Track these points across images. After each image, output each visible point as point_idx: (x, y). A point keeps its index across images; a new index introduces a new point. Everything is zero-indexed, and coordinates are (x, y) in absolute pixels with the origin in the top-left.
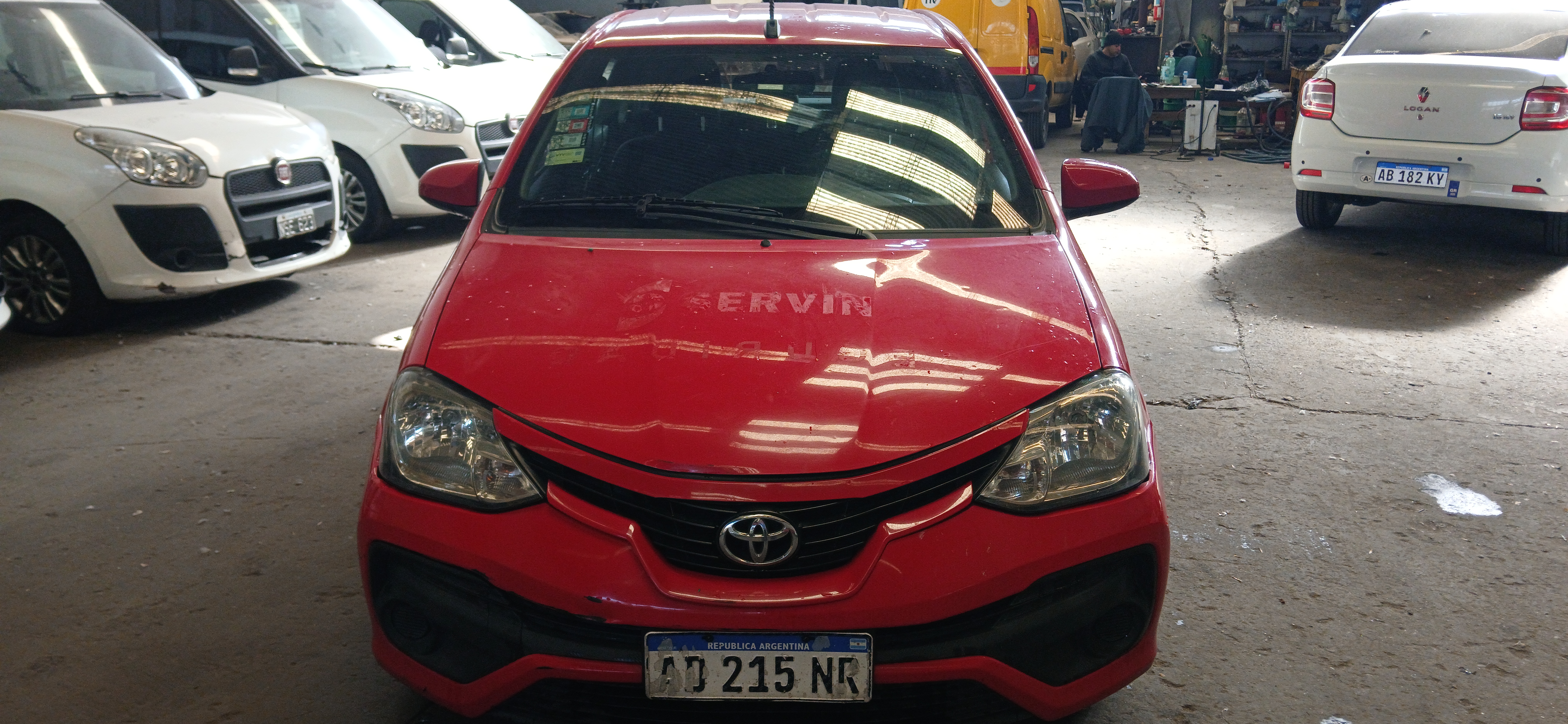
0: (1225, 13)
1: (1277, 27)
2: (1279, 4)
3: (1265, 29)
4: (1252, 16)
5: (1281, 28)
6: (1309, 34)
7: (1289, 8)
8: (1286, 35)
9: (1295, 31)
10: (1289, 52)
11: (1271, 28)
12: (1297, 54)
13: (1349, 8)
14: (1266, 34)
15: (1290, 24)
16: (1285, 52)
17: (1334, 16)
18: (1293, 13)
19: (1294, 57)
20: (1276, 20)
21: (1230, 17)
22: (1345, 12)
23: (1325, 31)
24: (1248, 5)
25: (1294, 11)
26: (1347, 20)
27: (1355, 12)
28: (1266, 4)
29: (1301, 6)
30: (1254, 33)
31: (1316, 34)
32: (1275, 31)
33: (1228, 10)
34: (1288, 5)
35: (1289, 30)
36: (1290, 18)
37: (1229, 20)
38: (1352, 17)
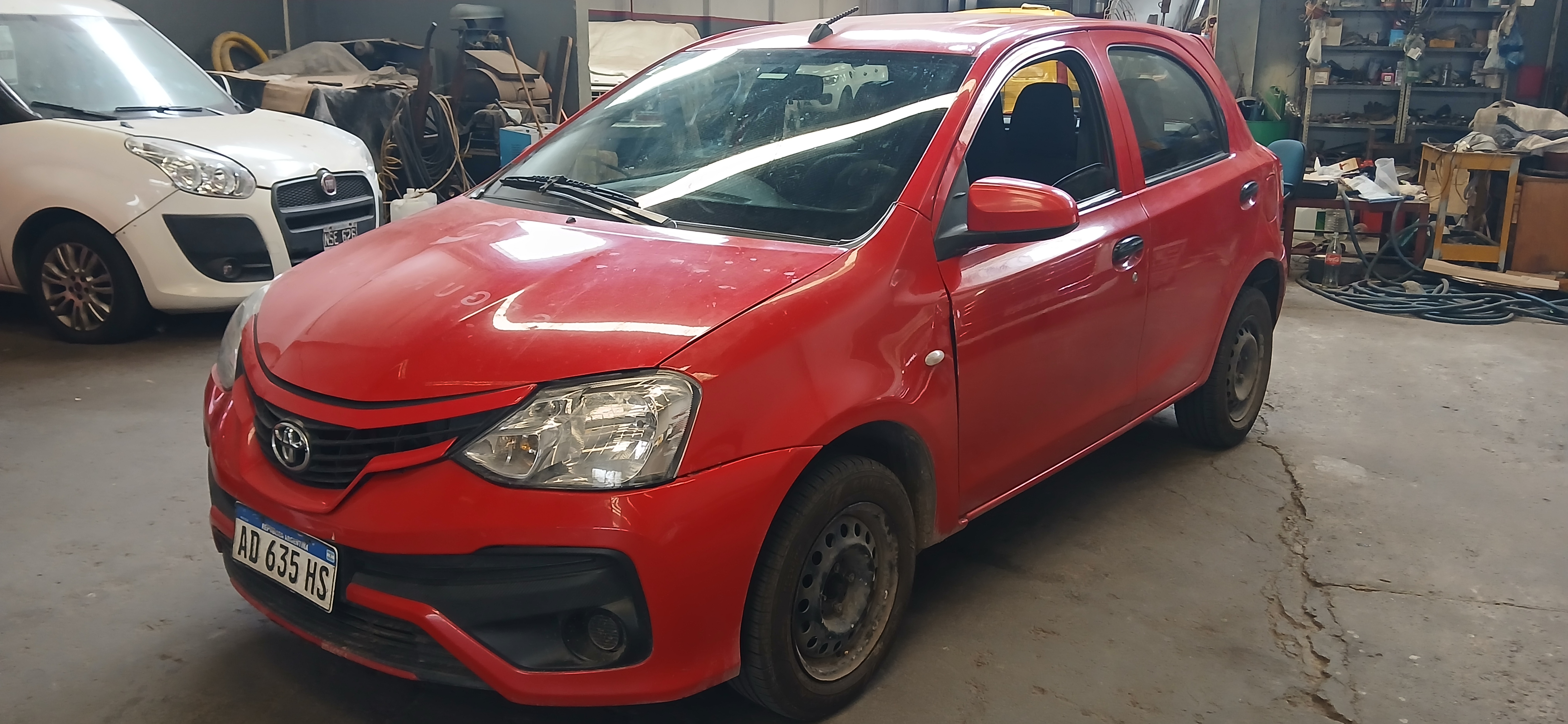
0: (1309, 55)
1: (1388, 78)
2: (1393, 44)
3: (1369, 80)
4: (1347, 62)
5: (1393, 79)
6: (1438, 89)
7: (1408, 50)
8: (1403, 90)
9: (1417, 85)
10: (1406, 117)
11: (1379, 79)
12: (1419, 120)
13: (1504, 51)
14: (1370, 88)
16: (1400, 116)
17: (1476, 63)
18: (1415, 57)
19: (1414, 123)
20: (1386, 68)
21: (1316, 61)
22: (1498, 57)
23: (1463, 85)
24: (1343, 44)
25: (1415, 53)
26: (1499, 69)
27: (1514, 57)
28: (1371, 43)
29: (1427, 46)
30: (1352, 87)
31: (1448, 89)
32: (1384, 83)
33: (1314, 51)
34: (1406, 44)
35: (1408, 85)
36: (1408, 64)
37: (1314, 66)
38: (1509, 65)
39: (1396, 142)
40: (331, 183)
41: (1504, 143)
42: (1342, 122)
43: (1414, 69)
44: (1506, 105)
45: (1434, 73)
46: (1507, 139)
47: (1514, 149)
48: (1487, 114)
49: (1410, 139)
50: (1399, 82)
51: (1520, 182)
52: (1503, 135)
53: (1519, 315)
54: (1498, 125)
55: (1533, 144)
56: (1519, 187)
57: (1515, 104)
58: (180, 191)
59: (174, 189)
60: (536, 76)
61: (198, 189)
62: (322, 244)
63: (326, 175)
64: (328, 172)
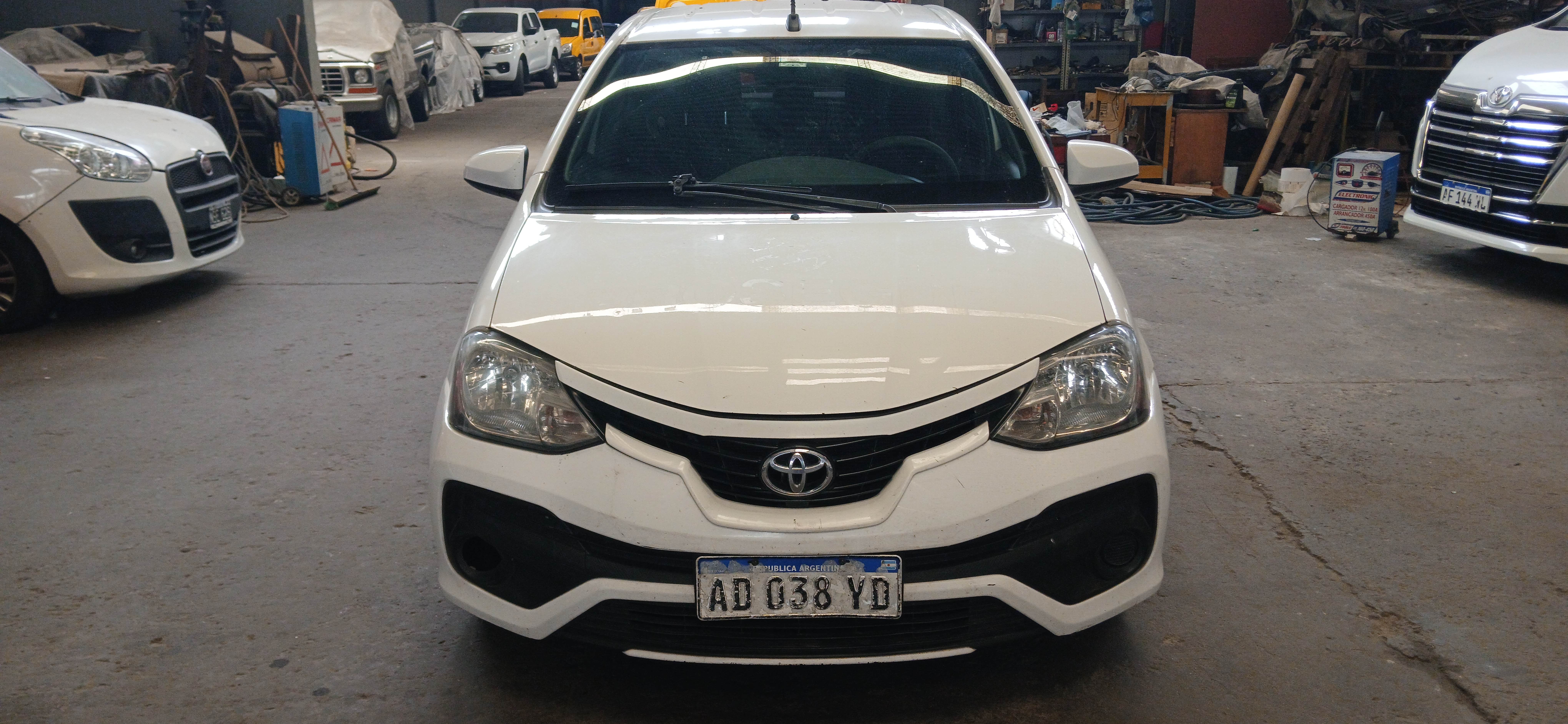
0: (991, 19)
1: (1051, 36)
2: (1053, 8)
3: (1037, 38)
4: (1018, 23)
5: (1056, 38)
6: (1090, 44)
7: (1066, 12)
8: (1064, 46)
9: (1075, 41)
10: (1068, 68)
11: (1045, 37)
12: (1076, 70)
13: (1138, 10)
14: (1039, 45)
15: (1069, 32)
16: (1063, 67)
17: (1116, 22)
18: (1072, 18)
19: (1074, 73)
20: (1050, 28)
21: (997, 24)
22: (1134, 16)
23: (1108, 40)
24: (1017, 9)
25: (1072, 15)
26: (1135, 26)
27: (1146, 16)
28: (1035, 7)
29: (1081, 9)
30: (1024, 45)
31: (1098, 44)
32: (1049, 40)
33: (994, 16)
34: (1065, 7)
35: (1068, 41)
36: (1068, 25)
37: (995, 27)
38: (1142, 22)
39: (1062, 89)
40: (208, 163)
41: (1158, 85)
42: (1019, 74)
43: (1072, 28)
44: (1152, 55)
45: (1085, 31)
46: (1160, 81)
47: (1167, 89)
48: (1139, 61)
49: (1074, 86)
50: (1060, 40)
51: (1174, 114)
52: (1156, 78)
53: (1189, 214)
54: (1150, 71)
55: (1180, 84)
56: (1174, 118)
57: (1158, 53)
58: (86, 178)
59: (79, 176)
60: (273, 56)
61: (99, 175)
62: (208, 222)
63: (203, 156)
64: (203, 154)
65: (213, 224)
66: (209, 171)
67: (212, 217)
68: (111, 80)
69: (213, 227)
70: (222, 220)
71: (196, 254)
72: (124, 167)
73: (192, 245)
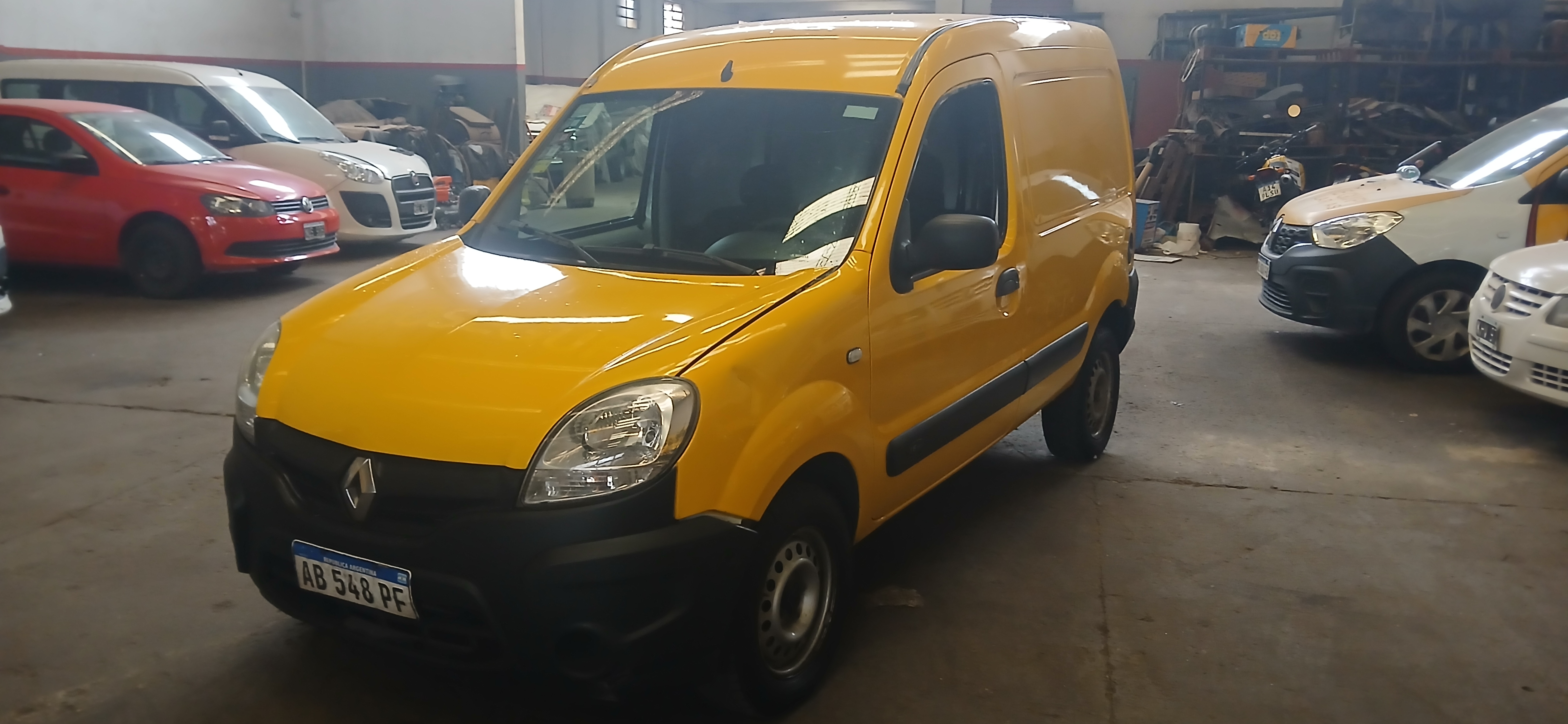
40: (416, 179)
58: (349, 180)
59: (346, 178)
60: (492, 125)
61: (356, 179)
62: (413, 211)
63: (414, 174)
64: (414, 172)
65: (416, 212)
66: (417, 183)
67: (415, 208)
68: (380, 134)
69: (415, 214)
70: (421, 211)
71: (405, 228)
72: (371, 175)
73: (402, 222)
